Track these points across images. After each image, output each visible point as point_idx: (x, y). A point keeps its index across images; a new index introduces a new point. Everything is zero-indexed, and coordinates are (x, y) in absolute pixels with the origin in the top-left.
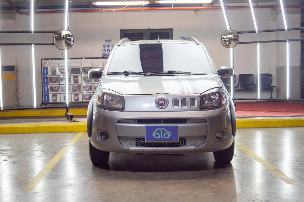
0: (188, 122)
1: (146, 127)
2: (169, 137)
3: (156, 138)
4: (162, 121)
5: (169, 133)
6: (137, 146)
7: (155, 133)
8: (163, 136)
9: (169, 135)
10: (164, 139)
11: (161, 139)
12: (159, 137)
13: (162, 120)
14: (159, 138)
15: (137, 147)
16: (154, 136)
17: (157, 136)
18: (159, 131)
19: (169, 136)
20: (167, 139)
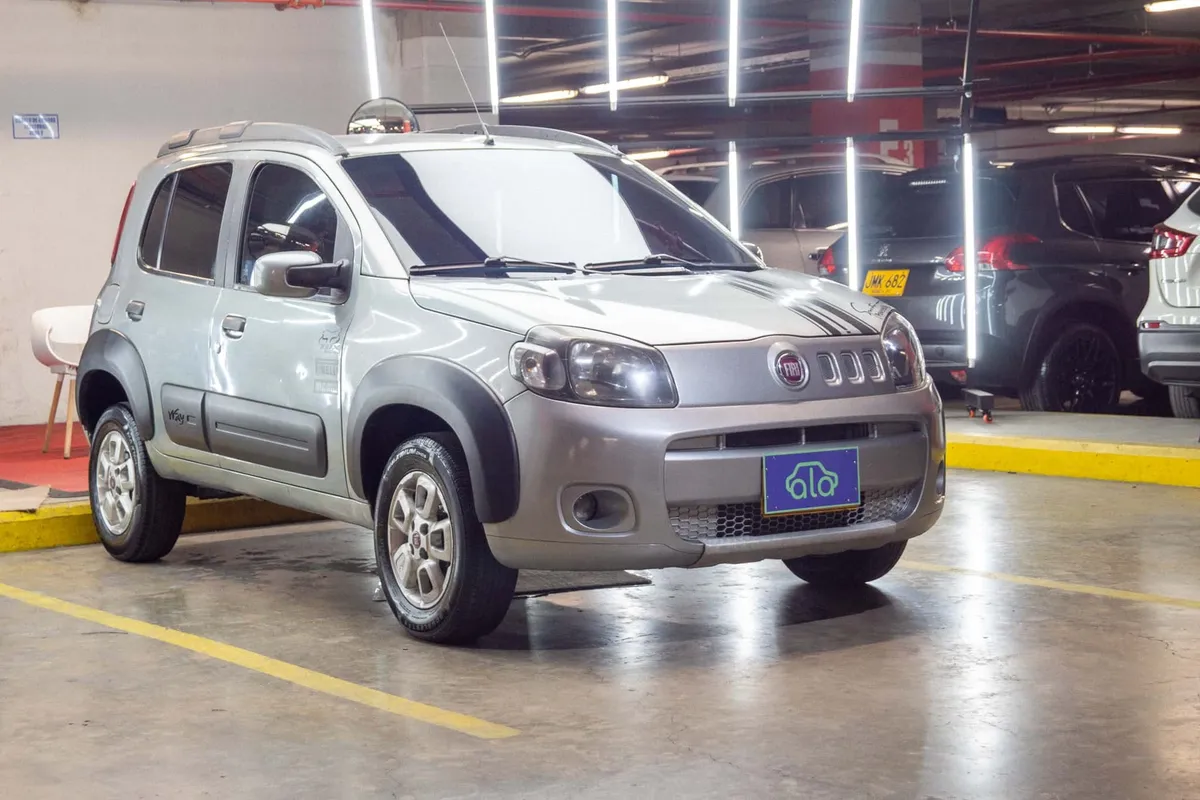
0: (871, 436)
1: (769, 459)
2: (831, 492)
3: (797, 497)
4: (804, 437)
5: (833, 478)
6: (720, 535)
7: (793, 479)
8: (816, 491)
9: (834, 482)
10: (821, 501)
11: (809, 501)
12: (804, 495)
13: (803, 431)
14: (805, 497)
15: (721, 540)
16: (790, 489)
17: (798, 489)
18: (803, 473)
19: (834, 486)
20: (830, 500)
